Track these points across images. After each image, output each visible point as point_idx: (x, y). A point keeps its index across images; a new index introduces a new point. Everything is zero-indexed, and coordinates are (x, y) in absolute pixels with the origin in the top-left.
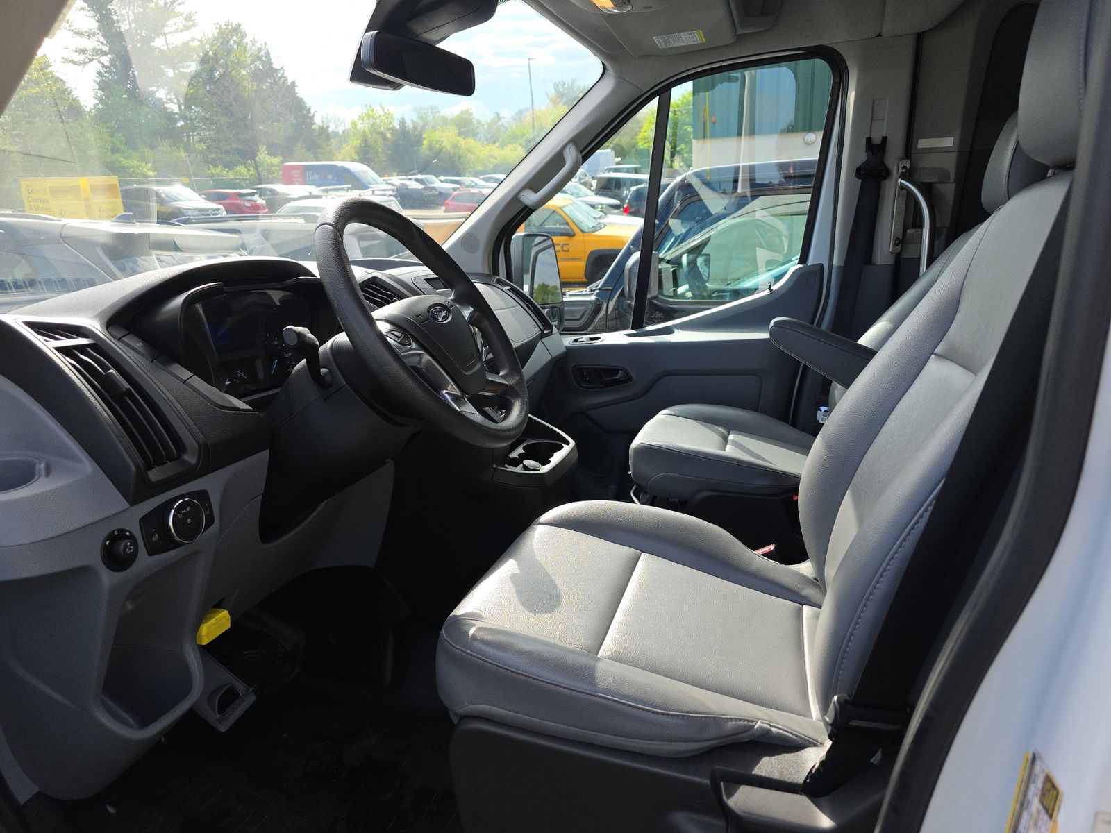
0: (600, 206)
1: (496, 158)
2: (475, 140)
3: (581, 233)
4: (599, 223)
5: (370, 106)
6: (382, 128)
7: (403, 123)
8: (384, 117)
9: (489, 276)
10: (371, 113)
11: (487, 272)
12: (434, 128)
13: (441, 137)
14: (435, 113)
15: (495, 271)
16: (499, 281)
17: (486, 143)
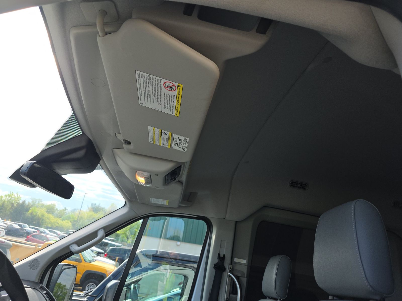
0: (95, 252)
1: (58, 224)
2: (52, 215)
3: (84, 262)
4: (94, 259)
5: (12, 192)
6: (13, 202)
7: (24, 202)
8: (16, 198)
9: (37, 284)
10: (11, 195)
11: (37, 281)
12: (37, 207)
13: (38, 211)
14: (40, 202)
15: (41, 281)
16: (42, 288)
17: (56, 217)
